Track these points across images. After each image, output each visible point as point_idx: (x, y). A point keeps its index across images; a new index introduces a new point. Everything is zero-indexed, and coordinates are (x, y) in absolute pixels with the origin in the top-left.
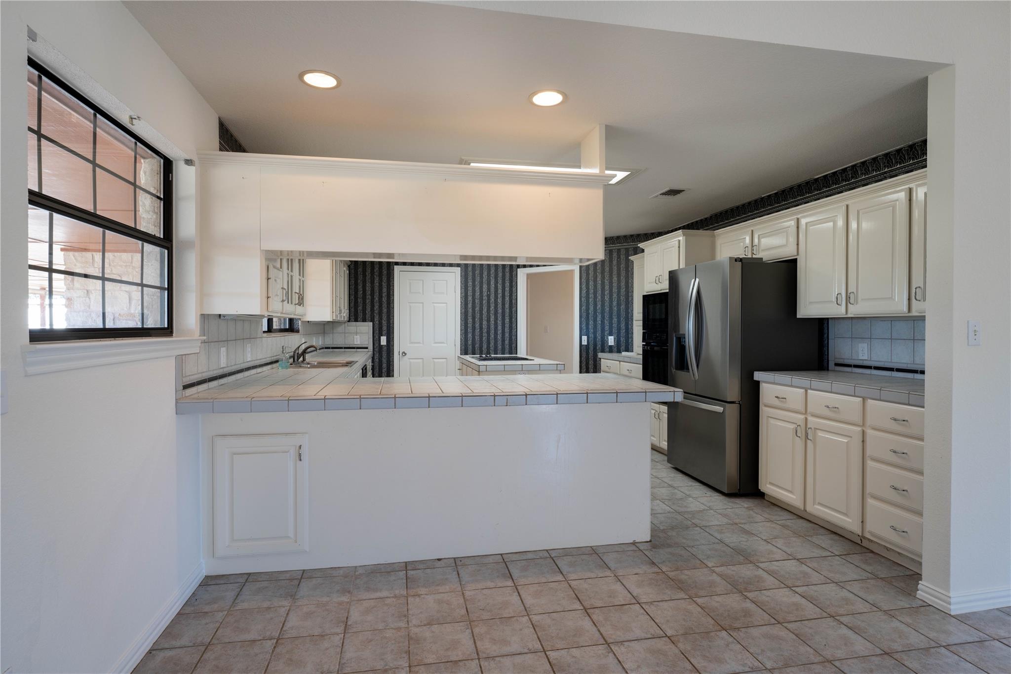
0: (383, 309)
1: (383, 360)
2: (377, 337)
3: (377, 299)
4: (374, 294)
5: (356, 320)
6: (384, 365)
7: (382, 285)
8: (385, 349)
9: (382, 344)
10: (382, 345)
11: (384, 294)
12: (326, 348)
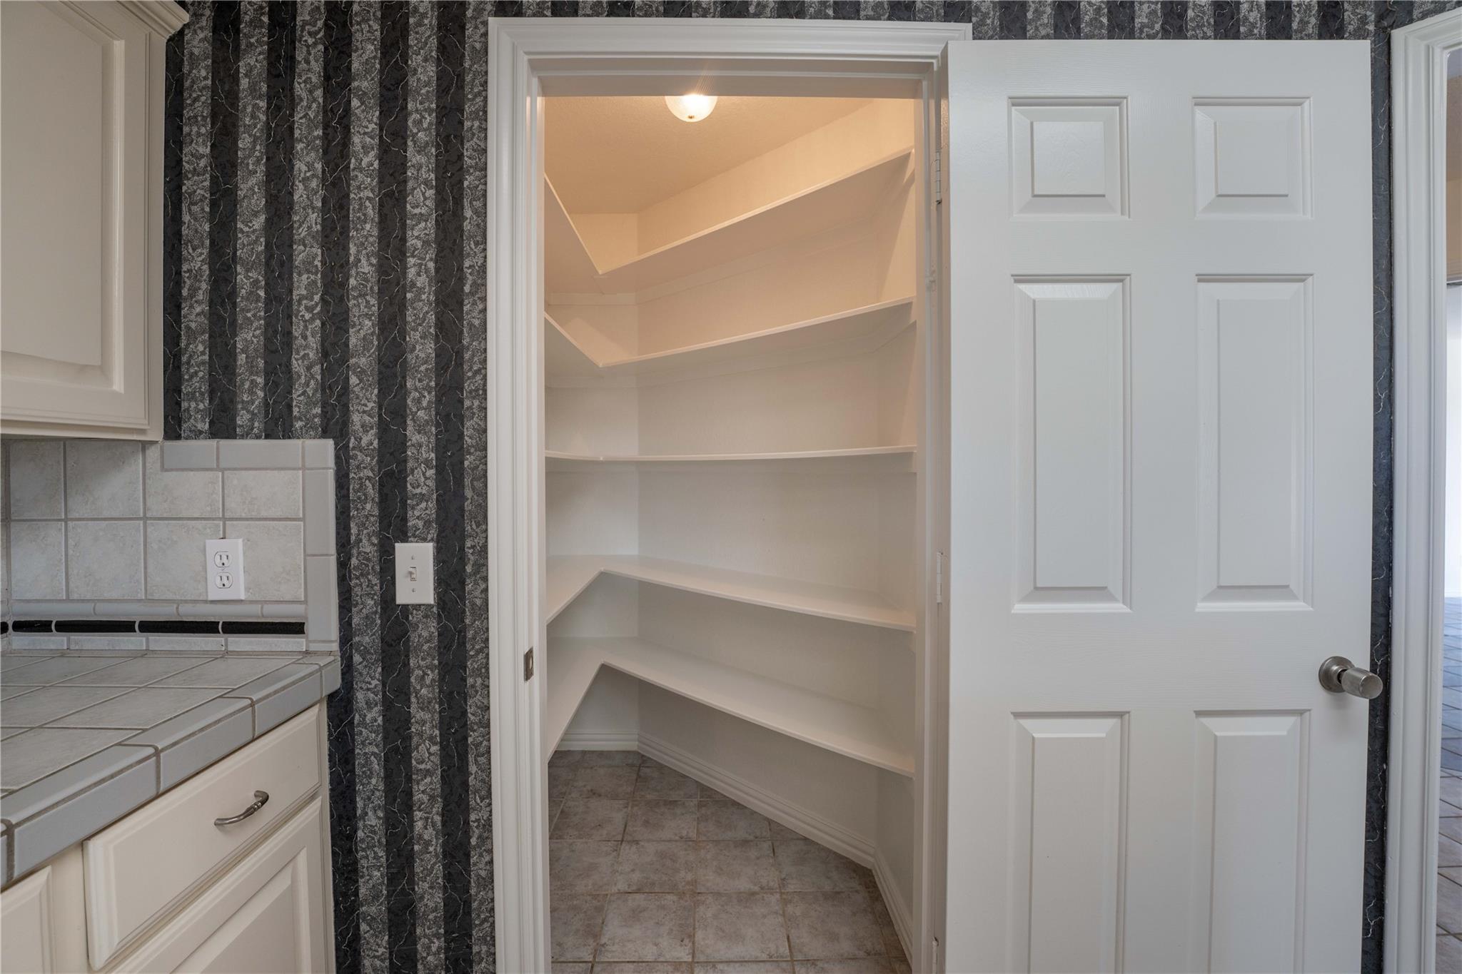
0: (413, 337)
1: (417, 714)
2: (368, 547)
3: (364, 266)
4: (345, 232)
5: (222, 427)
6: (426, 755)
7: (403, 166)
8: (425, 633)
9: (404, 596)
10: (405, 608)
11: (420, 233)
12: (21, 626)
